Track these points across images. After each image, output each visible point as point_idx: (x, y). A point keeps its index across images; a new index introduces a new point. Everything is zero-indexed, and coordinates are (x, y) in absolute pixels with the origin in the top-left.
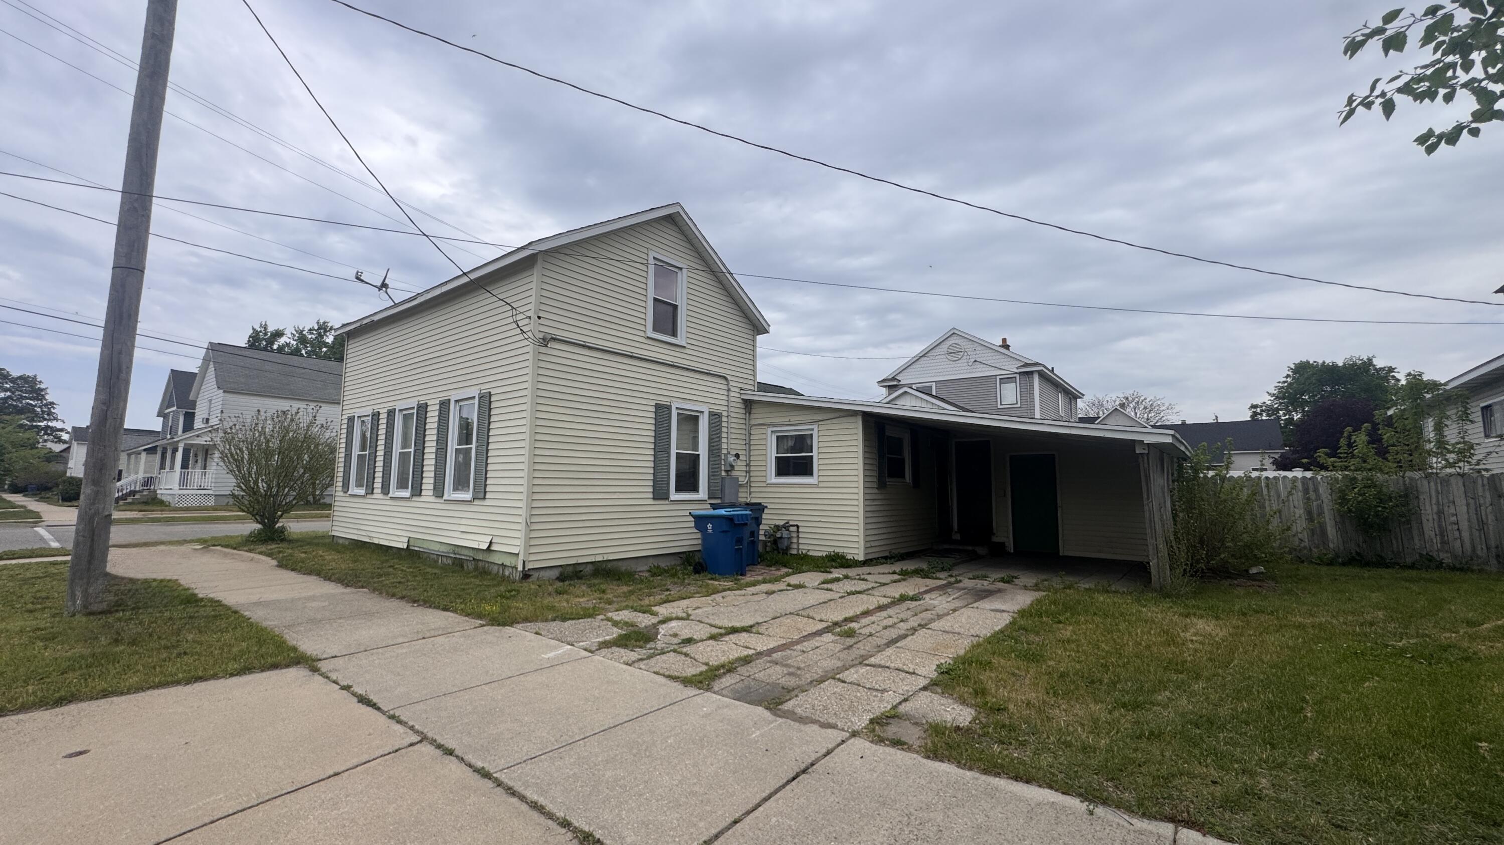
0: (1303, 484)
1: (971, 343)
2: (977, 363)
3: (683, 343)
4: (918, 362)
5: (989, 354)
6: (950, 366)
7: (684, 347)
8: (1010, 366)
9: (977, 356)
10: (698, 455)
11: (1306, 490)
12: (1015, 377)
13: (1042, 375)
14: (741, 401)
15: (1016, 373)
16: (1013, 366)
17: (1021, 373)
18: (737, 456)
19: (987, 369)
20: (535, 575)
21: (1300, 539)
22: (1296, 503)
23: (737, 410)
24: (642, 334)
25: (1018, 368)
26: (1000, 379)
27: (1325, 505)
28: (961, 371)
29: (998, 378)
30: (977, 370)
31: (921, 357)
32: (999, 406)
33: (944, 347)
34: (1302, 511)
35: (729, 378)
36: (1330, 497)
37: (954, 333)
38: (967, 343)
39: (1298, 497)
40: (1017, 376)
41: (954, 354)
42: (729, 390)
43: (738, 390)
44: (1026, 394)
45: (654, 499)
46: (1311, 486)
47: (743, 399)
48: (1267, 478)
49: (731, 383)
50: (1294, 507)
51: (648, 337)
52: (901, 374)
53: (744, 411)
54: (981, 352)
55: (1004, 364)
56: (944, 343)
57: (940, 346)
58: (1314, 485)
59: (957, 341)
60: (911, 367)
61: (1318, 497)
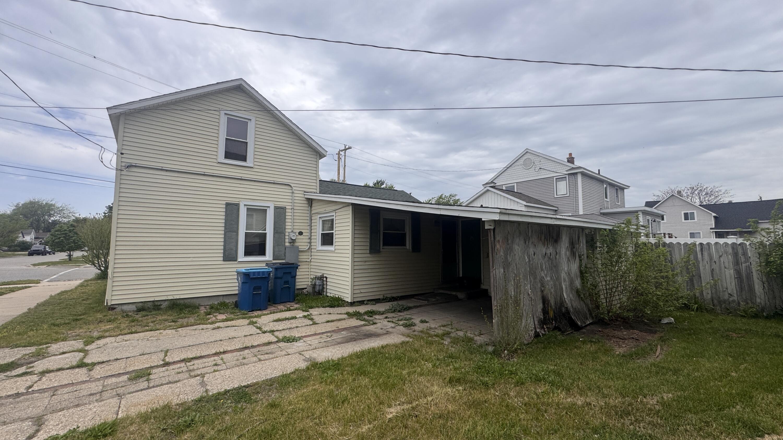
0: (733, 248)
1: (537, 157)
2: (542, 170)
3: (252, 165)
4: (506, 172)
5: (549, 164)
6: (525, 173)
7: (252, 168)
8: (562, 171)
9: (541, 165)
10: (266, 233)
11: (735, 254)
12: (566, 177)
13: (583, 174)
14: (305, 199)
15: (566, 174)
16: (564, 170)
17: (569, 174)
18: (301, 233)
19: (548, 173)
20: (119, 309)
21: (729, 294)
22: (727, 265)
23: (301, 205)
24: (215, 161)
25: (567, 171)
26: (556, 179)
27: (752, 266)
28: (532, 175)
29: (555, 178)
30: (542, 174)
31: (508, 168)
32: (556, 196)
33: (521, 161)
34: (732, 271)
35: (292, 185)
36: (758, 260)
37: (527, 152)
38: (535, 157)
39: (728, 260)
40: (567, 176)
41: (528, 165)
42: (293, 193)
43: (303, 193)
44: (573, 188)
45: (224, 260)
46: (740, 251)
47: (306, 198)
48: (701, 244)
49: (294, 188)
50: (725, 268)
51: (218, 163)
52: (496, 180)
53: (307, 206)
54: (544, 162)
55: (558, 169)
56: (521, 158)
57: (519, 161)
58: (743, 249)
59: (529, 157)
60: (502, 174)
61: (747, 259)
